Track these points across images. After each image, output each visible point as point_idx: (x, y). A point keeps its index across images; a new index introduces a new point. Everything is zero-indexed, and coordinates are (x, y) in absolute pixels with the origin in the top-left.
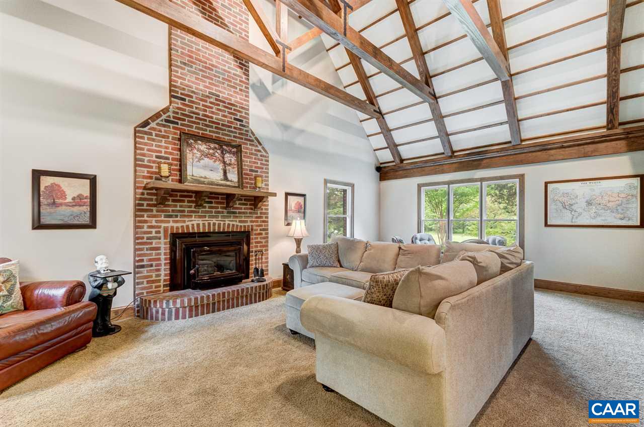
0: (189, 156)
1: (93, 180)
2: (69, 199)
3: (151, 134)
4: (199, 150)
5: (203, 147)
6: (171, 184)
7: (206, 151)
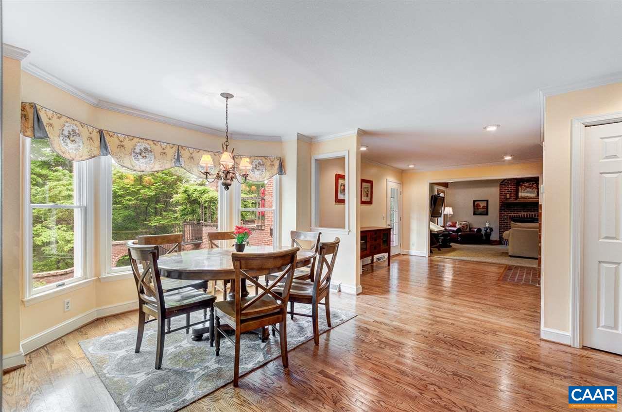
0: (520, 189)
1: (487, 201)
2: (481, 207)
3: (505, 184)
4: (524, 186)
5: (527, 184)
6: (512, 201)
7: (528, 185)
